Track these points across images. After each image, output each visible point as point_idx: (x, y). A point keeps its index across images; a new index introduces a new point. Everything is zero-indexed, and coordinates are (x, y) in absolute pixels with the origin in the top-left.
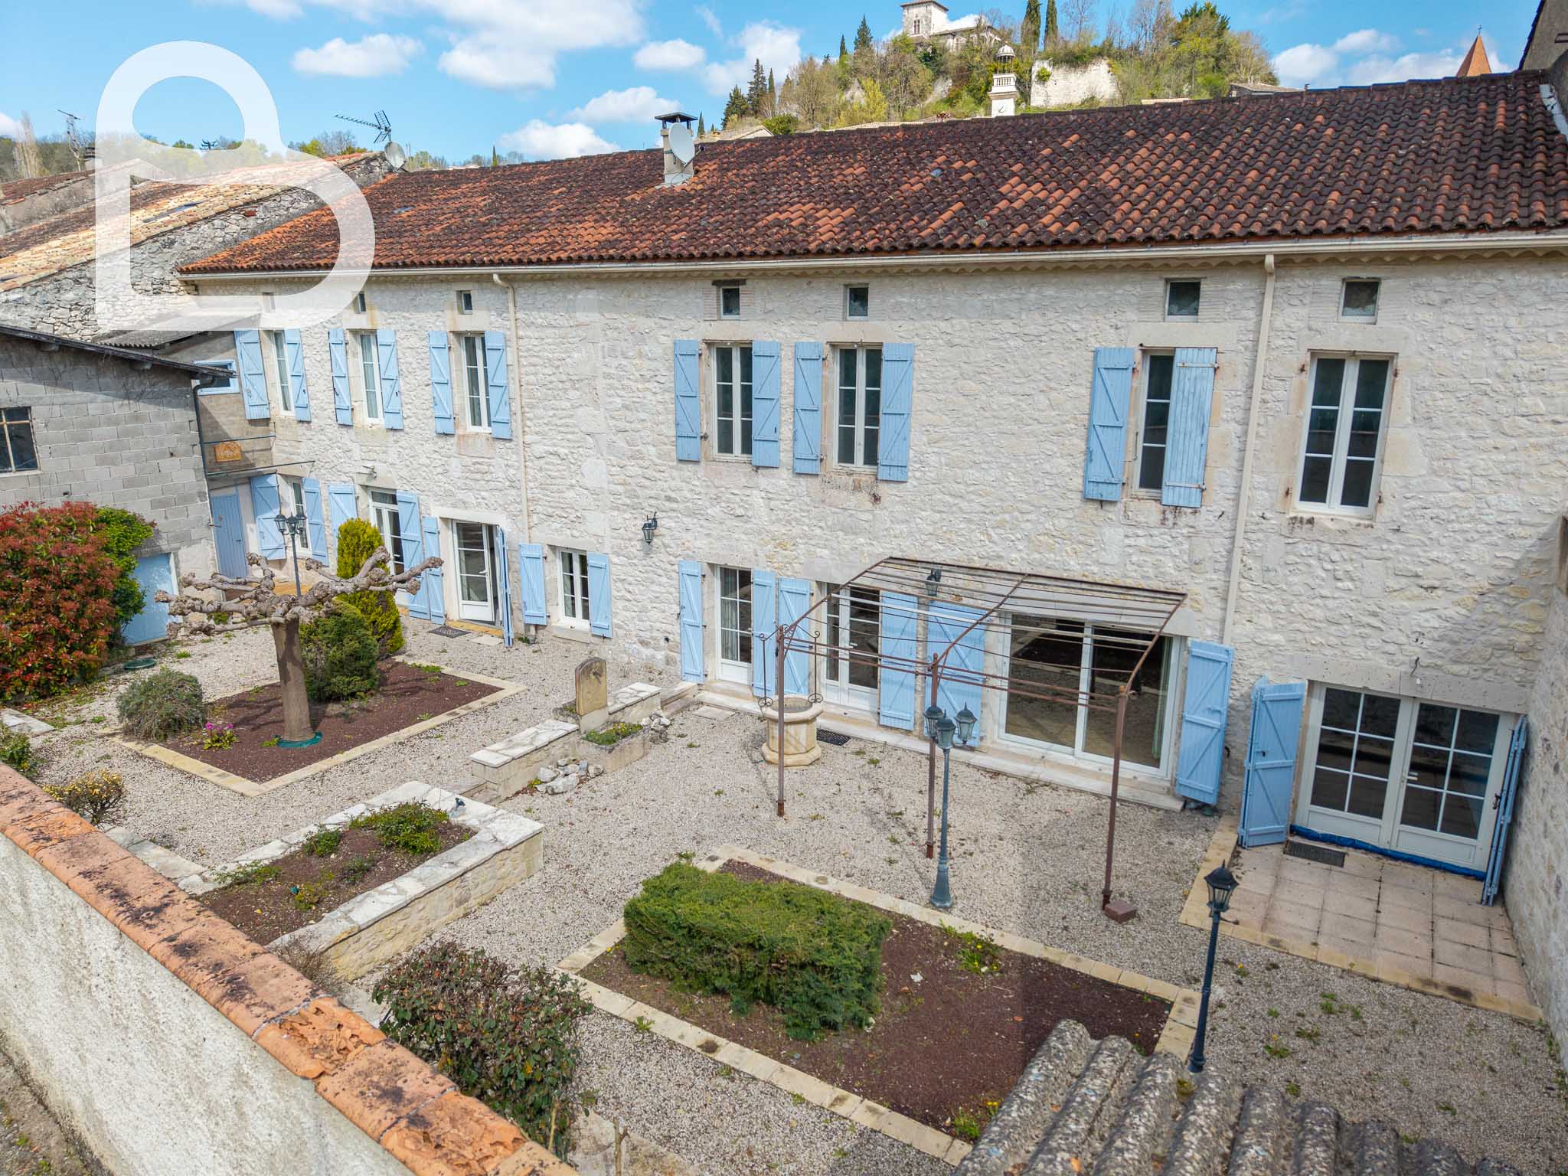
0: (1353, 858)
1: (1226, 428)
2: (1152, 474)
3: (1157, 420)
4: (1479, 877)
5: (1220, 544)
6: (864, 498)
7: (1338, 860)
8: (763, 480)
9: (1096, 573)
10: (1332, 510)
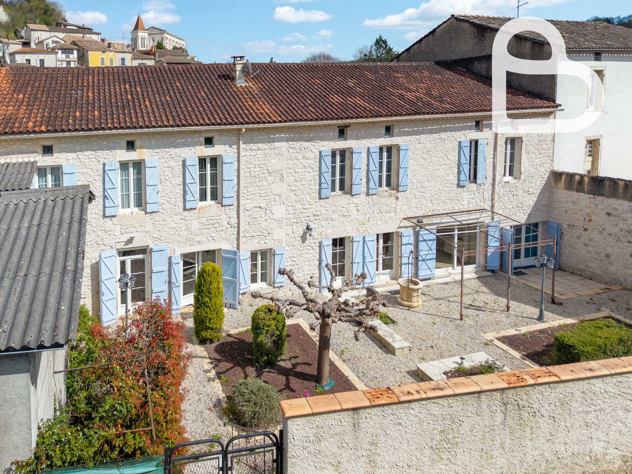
1: (490, 160)
5: (490, 193)
6: (393, 199)
8: (355, 200)
9: (462, 208)
10: (507, 178)
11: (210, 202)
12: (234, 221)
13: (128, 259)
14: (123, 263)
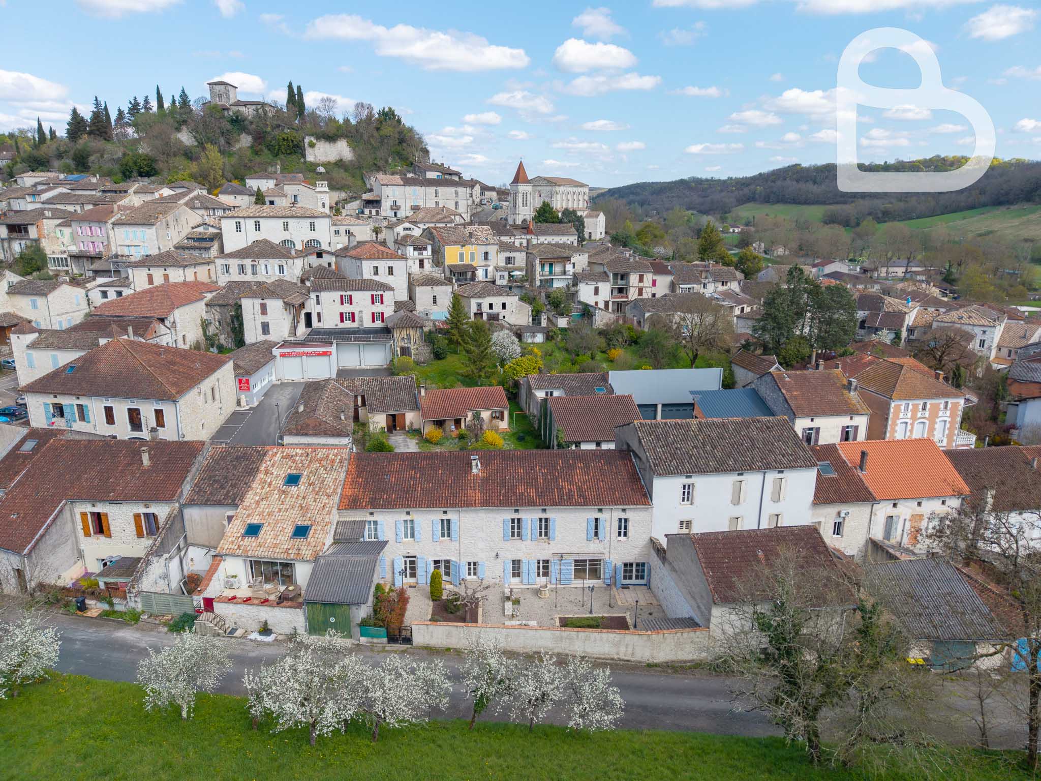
0: (630, 586)
1: (608, 529)
2: (596, 534)
3: (596, 527)
4: (646, 585)
5: (608, 545)
6: (546, 544)
7: (628, 588)
8: (524, 542)
9: (589, 551)
10: (622, 538)
11: (446, 538)
12: (457, 548)
13: (408, 560)
14: (406, 561)
